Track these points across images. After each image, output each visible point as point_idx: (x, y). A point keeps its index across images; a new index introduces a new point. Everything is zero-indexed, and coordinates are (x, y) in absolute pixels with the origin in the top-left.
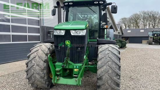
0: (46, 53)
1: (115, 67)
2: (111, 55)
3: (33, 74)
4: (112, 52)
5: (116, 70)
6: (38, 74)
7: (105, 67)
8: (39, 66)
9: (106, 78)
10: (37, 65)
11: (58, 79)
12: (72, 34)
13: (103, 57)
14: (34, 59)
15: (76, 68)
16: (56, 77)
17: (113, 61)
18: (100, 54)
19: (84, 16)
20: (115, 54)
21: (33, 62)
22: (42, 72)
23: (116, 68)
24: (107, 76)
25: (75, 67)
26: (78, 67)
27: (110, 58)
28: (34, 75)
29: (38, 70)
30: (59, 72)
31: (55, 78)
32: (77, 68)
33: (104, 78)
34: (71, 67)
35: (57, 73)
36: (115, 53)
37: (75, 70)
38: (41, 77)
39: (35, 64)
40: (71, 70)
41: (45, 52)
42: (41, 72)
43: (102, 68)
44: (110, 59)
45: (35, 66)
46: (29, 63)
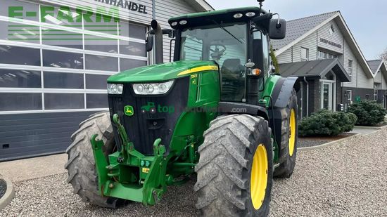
0: (104, 132)
1: (231, 168)
2: (227, 141)
3: (77, 174)
4: (232, 133)
5: (232, 176)
6: (86, 174)
7: (210, 167)
8: (87, 159)
9: (211, 193)
10: (85, 156)
11: (111, 185)
12: (136, 92)
13: (211, 144)
14: (81, 143)
15: (144, 166)
16: (108, 183)
17: (229, 155)
18: (206, 137)
19: (217, 49)
20: (237, 138)
21: (78, 149)
22: (93, 172)
23: (233, 170)
24: (214, 188)
25: (142, 163)
26: (147, 164)
27: (223, 146)
28: (79, 176)
29: (85, 167)
30: (113, 173)
31: (105, 184)
32: (146, 167)
33: (207, 192)
34: (134, 163)
35: (109, 174)
36: (239, 137)
37: (144, 170)
38: (91, 182)
39: (81, 155)
40: (136, 170)
41: (102, 129)
42: (92, 170)
43: (204, 168)
44: (224, 149)
45: (80, 159)
46: (72, 151)
